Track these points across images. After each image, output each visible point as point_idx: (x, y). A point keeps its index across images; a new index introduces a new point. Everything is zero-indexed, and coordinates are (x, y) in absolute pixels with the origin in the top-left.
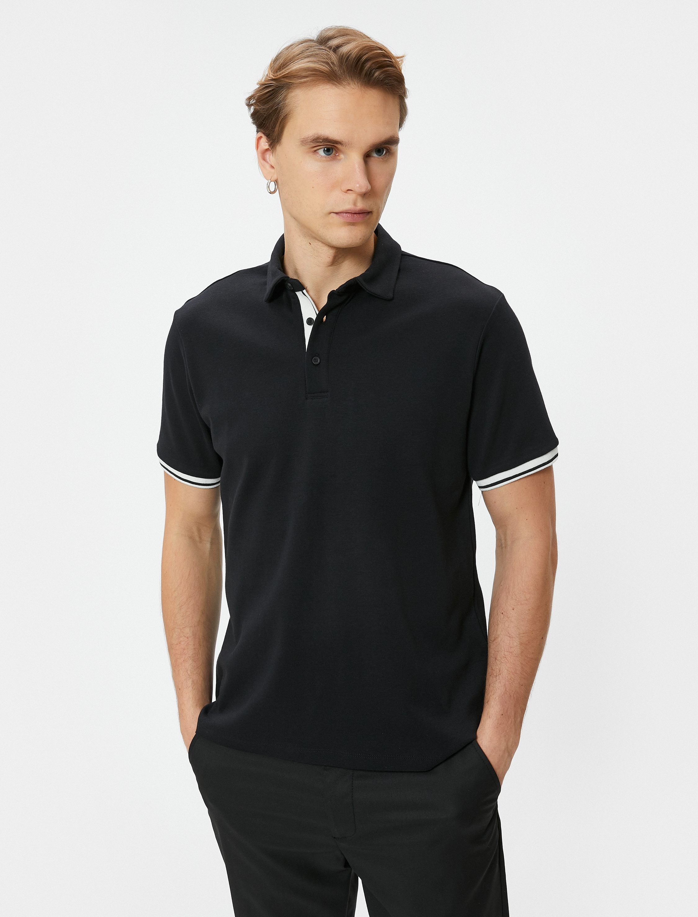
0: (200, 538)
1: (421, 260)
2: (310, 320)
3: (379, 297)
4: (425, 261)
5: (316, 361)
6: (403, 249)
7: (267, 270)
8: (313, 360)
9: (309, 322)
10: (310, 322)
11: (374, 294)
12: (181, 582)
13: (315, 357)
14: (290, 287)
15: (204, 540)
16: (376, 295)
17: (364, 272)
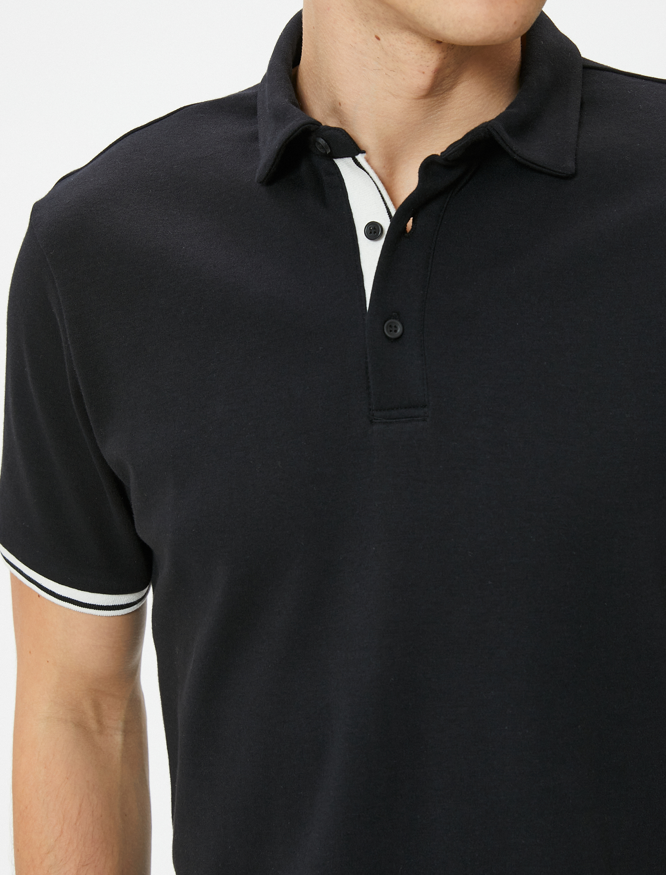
0: (99, 722)
1: (630, 79)
2: (374, 228)
3: (544, 169)
4: (639, 80)
5: (394, 329)
6: (584, 54)
7: (256, 105)
8: (387, 331)
9: (371, 233)
10: (375, 232)
11: (532, 163)
12: (62, 832)
13: (390, 321)
14: (322, 147)
15: (108, 727)
16: (535, 166)
17: (504, 109)
